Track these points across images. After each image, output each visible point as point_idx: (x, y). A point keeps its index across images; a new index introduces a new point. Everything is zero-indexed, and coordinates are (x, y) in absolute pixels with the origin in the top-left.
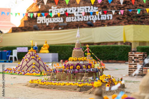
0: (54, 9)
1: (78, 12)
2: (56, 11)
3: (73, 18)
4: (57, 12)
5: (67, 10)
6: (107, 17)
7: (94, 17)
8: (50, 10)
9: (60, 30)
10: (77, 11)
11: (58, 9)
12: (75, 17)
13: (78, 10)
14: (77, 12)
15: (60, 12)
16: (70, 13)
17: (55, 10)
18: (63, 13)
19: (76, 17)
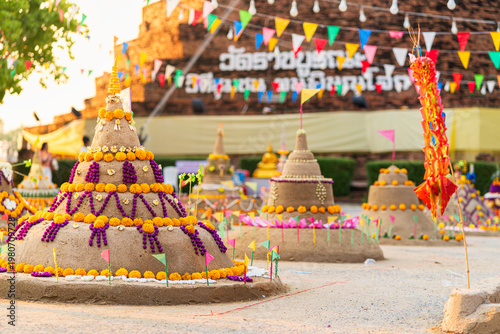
0: (235, 54)
1: (308, 65)
2: (242, 58)
3: (294, 80)
4: (244, 62)
5: (274, 60)
6: (394, 84)
7: (358, 81)
8: (223, 57)
9: (269, 114)
10: (304, 61)
11: (249, 55)
12: (302, 81)
13: (309, 60)
14: (304, 65)
15: (253, 64)
16: (285, 66)
17: (239, 56)
18: (264, 66)
19: (306, 79)
